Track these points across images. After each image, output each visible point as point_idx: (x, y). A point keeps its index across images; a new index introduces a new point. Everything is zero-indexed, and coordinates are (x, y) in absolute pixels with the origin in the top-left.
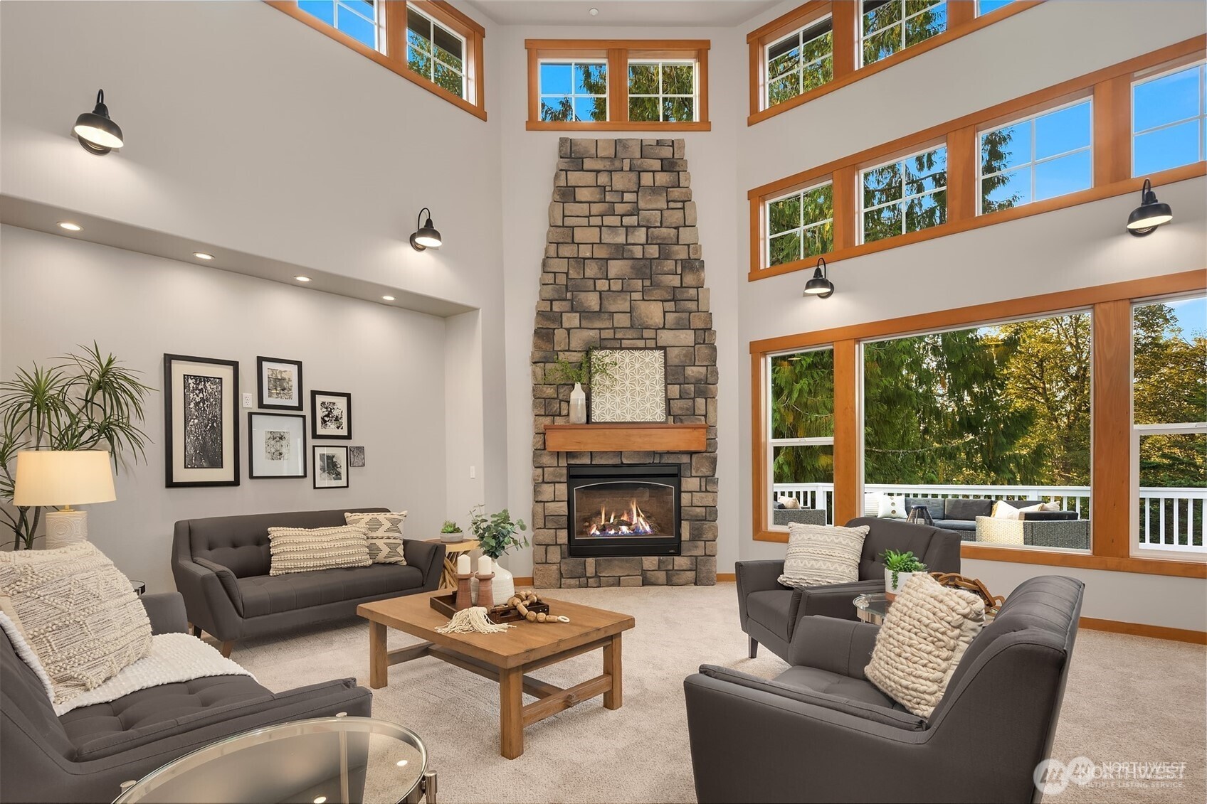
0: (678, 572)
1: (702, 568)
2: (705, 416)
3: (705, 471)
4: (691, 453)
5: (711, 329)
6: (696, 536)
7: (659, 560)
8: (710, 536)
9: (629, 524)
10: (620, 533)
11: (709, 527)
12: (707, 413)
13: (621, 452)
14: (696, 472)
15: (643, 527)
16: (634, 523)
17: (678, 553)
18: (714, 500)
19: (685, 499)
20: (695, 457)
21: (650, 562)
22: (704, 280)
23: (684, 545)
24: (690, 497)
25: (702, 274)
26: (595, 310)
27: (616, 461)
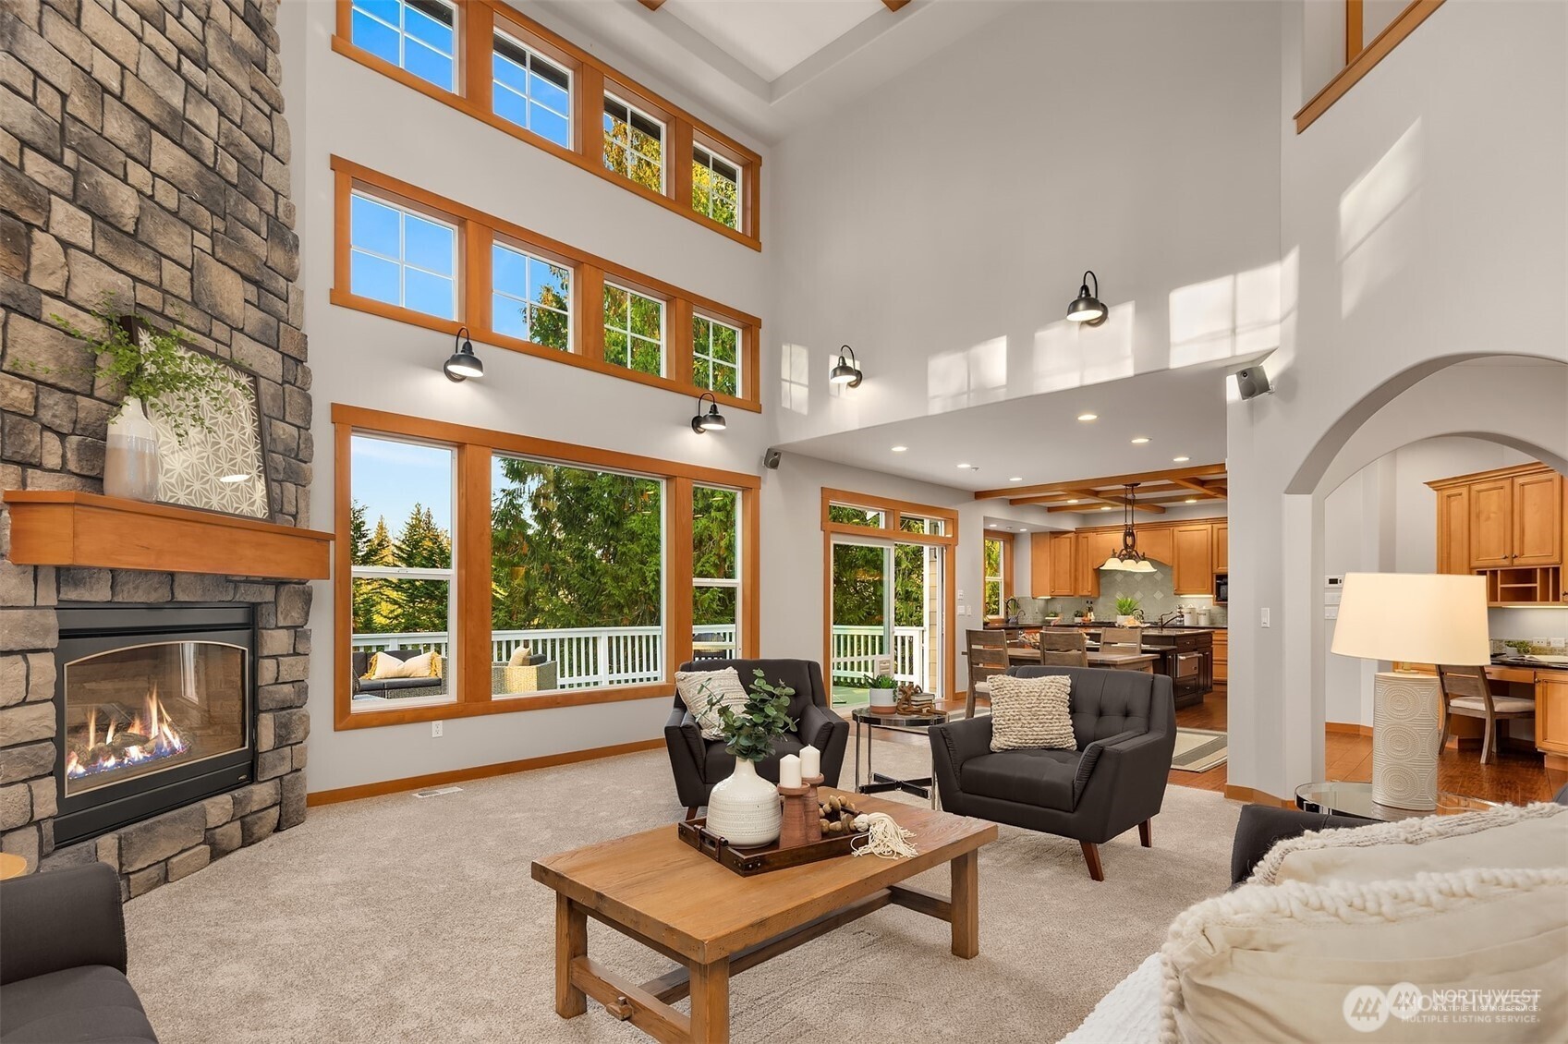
0: (260, 815)
1: (291, 795)
2: (295, 517)
3: (296, 617)
4: (278, 583)
5: (302, 362)
6: (282, 741)
7: (233, 798)
8: (299, 734)
9: (142, 741)
10: (126, 761)
11: (300, 718)
12: (297, 512)
13: (172, 574)
14: (285, 619)
15: (169, 742)
16: (153, 736)
17: (252, 778)
18: (306, 669)
19: (267, 670)
20: (285, 590)
21: (218, 808)
22: (298, 270)
23: (267, 760)
24: (276, 666)
25: (296, 261)
26: (126, 229)
27: (160, 595)
